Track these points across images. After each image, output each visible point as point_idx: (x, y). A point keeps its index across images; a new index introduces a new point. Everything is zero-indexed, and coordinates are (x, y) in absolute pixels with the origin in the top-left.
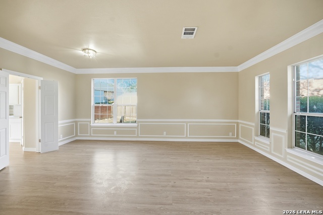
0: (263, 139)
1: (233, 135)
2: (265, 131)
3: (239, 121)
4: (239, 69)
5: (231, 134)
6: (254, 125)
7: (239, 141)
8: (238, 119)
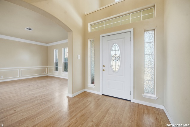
0: (57, 72)
1: (46, 73)
2: (57, 69)
3: (48, 67)
4: (48, 45)
5: (44, 72)
6: (53, 67)
7: (48, 75)
8: (47, 66)
